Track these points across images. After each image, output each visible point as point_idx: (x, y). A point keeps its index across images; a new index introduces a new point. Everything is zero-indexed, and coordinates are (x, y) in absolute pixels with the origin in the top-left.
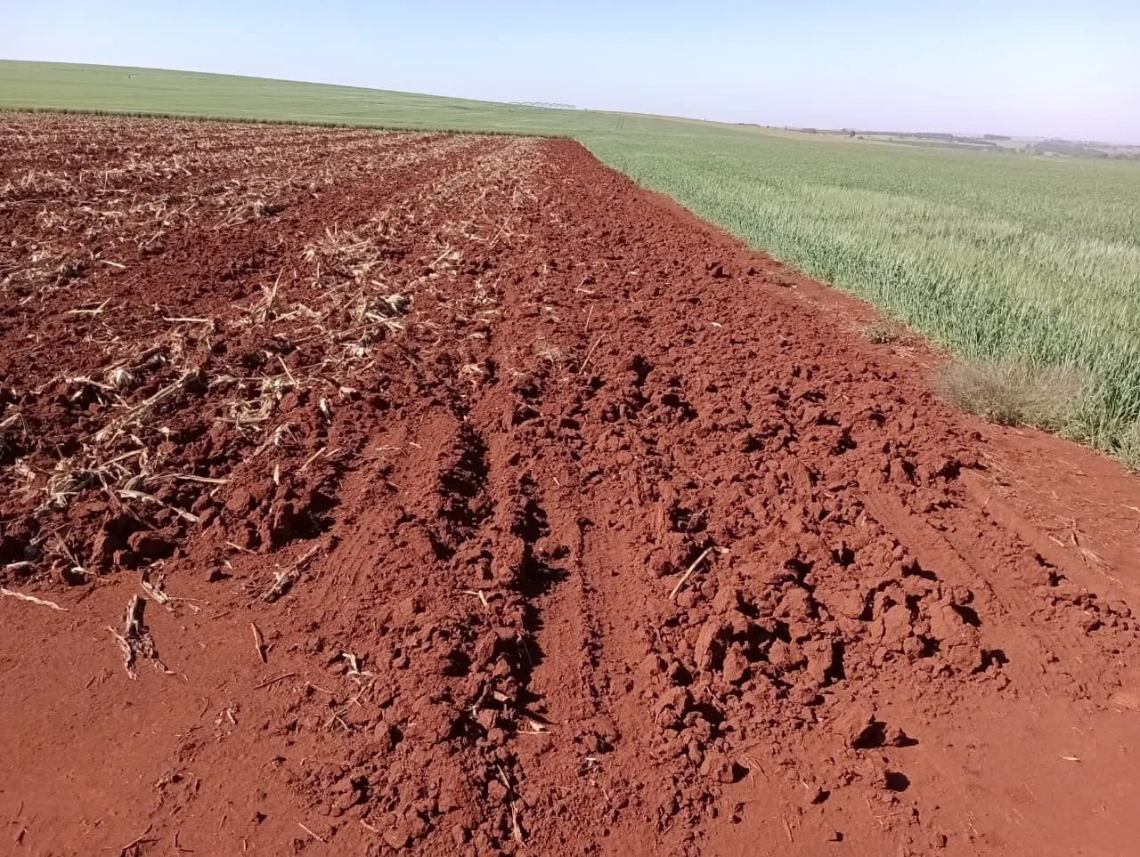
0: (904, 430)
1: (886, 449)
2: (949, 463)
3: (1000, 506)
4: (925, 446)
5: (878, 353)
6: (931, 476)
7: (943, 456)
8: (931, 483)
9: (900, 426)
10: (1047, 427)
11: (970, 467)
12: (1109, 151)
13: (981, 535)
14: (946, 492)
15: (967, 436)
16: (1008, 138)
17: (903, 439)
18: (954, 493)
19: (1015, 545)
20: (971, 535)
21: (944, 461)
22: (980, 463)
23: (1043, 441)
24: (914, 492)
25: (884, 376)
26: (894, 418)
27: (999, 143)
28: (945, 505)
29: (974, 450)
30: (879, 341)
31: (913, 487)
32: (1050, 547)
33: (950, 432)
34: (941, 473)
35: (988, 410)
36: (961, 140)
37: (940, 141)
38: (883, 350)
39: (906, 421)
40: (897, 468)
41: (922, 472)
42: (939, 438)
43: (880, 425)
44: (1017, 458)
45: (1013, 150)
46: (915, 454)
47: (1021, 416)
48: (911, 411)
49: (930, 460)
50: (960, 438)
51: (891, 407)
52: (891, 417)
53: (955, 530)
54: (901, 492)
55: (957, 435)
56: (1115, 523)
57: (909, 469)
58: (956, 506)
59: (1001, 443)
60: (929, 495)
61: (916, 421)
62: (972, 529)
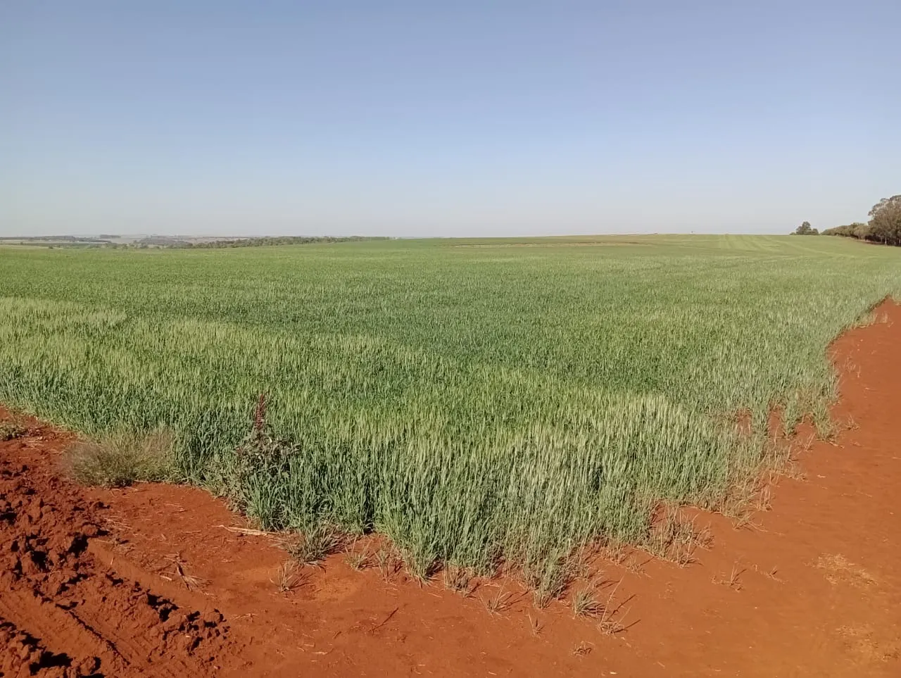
0: (34, 520)
1: (15, 548)
2: (76, 540)
3: (123, 563)
4: (54, 530)
5: (11, 449)
6: (62, 556)
7: (69, 535)
8: (62, 564)
9: (30, 518)
10: (155, 479)
11: (94, 536)
12: (193, 242)
13: (104, 599)
14: (76, 567)
15: (91, 508)
16: (118, 237)
17: (32, 530)
18: (84, 564)
19: (131, 598)
20: (96, 602)
21: (71, 540)
22: (103, 529)
23: (154, 491)
24: (46, 578)
25: (14, 472)
26: (24, 512)
27: (113, 241)
28: (73, 581)
29: (97, 520)
30: (10, 437)
31: (44, 575)
32: (160, 586)
33: (76, 509)
34: (71, 550)
35: (106, 479)
36: (82, 240)
37: (65, 242)
38: (14, 445)
39: (34, 511)
40: (27, 562)
41: (53, 556)
42: (65, 519)
43: (11, 523)
44: (133, 513)
45: (125, 246)
46: (45, 541)
47: (135, 475)
48: (38, 501)
49: (60, 540)
50: (85, 512)
51: (20, 502)
52: (21, 513)
53: (84, 601)
54: (33, 583)
55: (83, 509)
56: (208, 544)
57: (40, 559)
58: (85, 577)
59: (122, 504)
60: (60, 577)
61: (43, 509)
62: (97, 596)
